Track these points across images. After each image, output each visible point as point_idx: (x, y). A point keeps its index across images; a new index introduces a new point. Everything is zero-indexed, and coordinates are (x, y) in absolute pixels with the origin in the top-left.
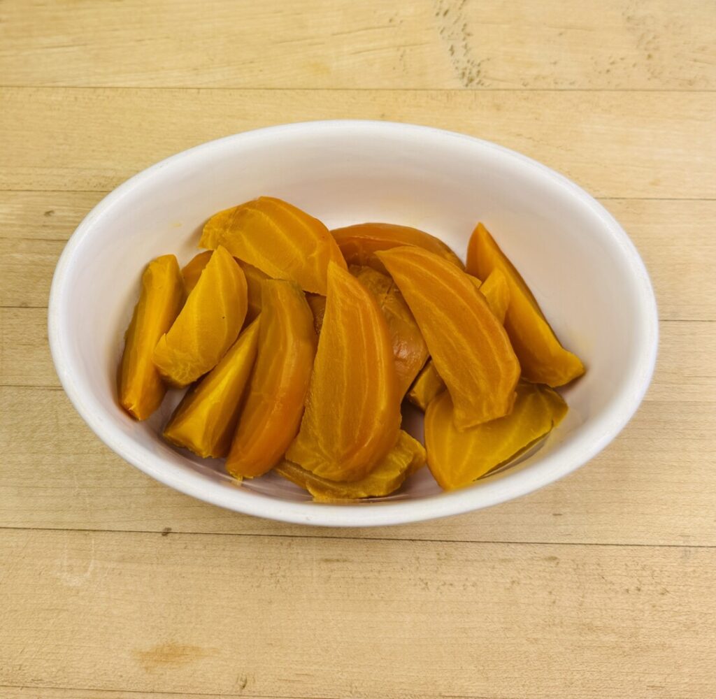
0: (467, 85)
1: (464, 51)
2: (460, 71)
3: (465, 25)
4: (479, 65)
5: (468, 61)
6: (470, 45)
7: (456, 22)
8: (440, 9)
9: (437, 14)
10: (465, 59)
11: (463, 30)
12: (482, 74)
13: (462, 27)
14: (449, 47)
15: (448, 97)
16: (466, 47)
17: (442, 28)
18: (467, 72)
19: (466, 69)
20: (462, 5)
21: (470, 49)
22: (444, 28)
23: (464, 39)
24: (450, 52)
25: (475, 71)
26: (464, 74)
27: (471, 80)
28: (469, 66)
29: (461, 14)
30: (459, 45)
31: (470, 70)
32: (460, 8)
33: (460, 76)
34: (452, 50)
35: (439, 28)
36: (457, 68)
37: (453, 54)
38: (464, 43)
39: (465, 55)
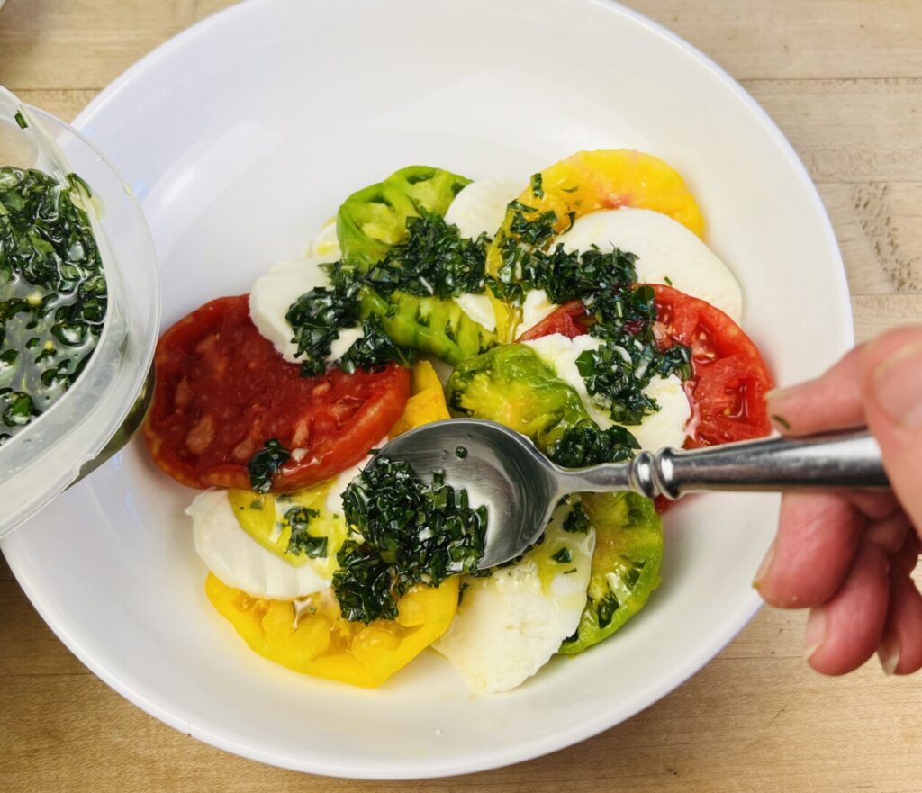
0: (898, 289)
1: (890, 248)
2: (890, 273)
3: (888, 219)
4: (909, 265)
5: (897, 261)
6: (896, 242)
7: (878, 215)
8: (860, 199)
9: (857, 206)
10: (893, 259)
11: (887, 224)
12: (914, 276)
13: (885, 221)
14: (875, 245)
15: (879, 303)
16: (892, 243)
17: (864, 223)
18: (897, 273)
19: (895, 270)
20: (882, 194)
21: (897, 246)
22: (867, 223)
23: (889, 235)
24: (876, 251)
25: (905, 272)
26: (893, 276)
27: (902, 283)
28: (898, 266)
29: (883, 205)
30: (884, 241)
31: (900, 271)
32: (881, 199)
33: (890, 278)
34: (877, 247)
35: (861, 222)
36: (885, 269)
37: (879, 252)
38: (889, 240)
39: (893, 253)
